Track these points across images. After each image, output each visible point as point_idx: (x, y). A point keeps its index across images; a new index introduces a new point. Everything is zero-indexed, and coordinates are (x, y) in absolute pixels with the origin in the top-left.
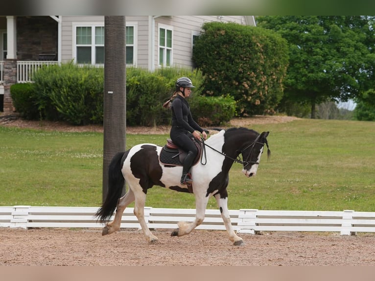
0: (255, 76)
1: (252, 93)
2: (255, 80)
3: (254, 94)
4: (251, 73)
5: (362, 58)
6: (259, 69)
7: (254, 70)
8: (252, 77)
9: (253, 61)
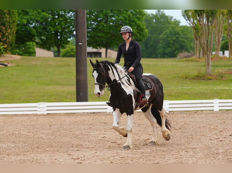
0: (5, 29)
1: (3, 40)
2: (5, 32)
3: (4, 41)
4: (2, 27)
5: (38, 16)
6: (7, 25)
7: (4, 25)
8: (3, 30)
9: (3, 20)
